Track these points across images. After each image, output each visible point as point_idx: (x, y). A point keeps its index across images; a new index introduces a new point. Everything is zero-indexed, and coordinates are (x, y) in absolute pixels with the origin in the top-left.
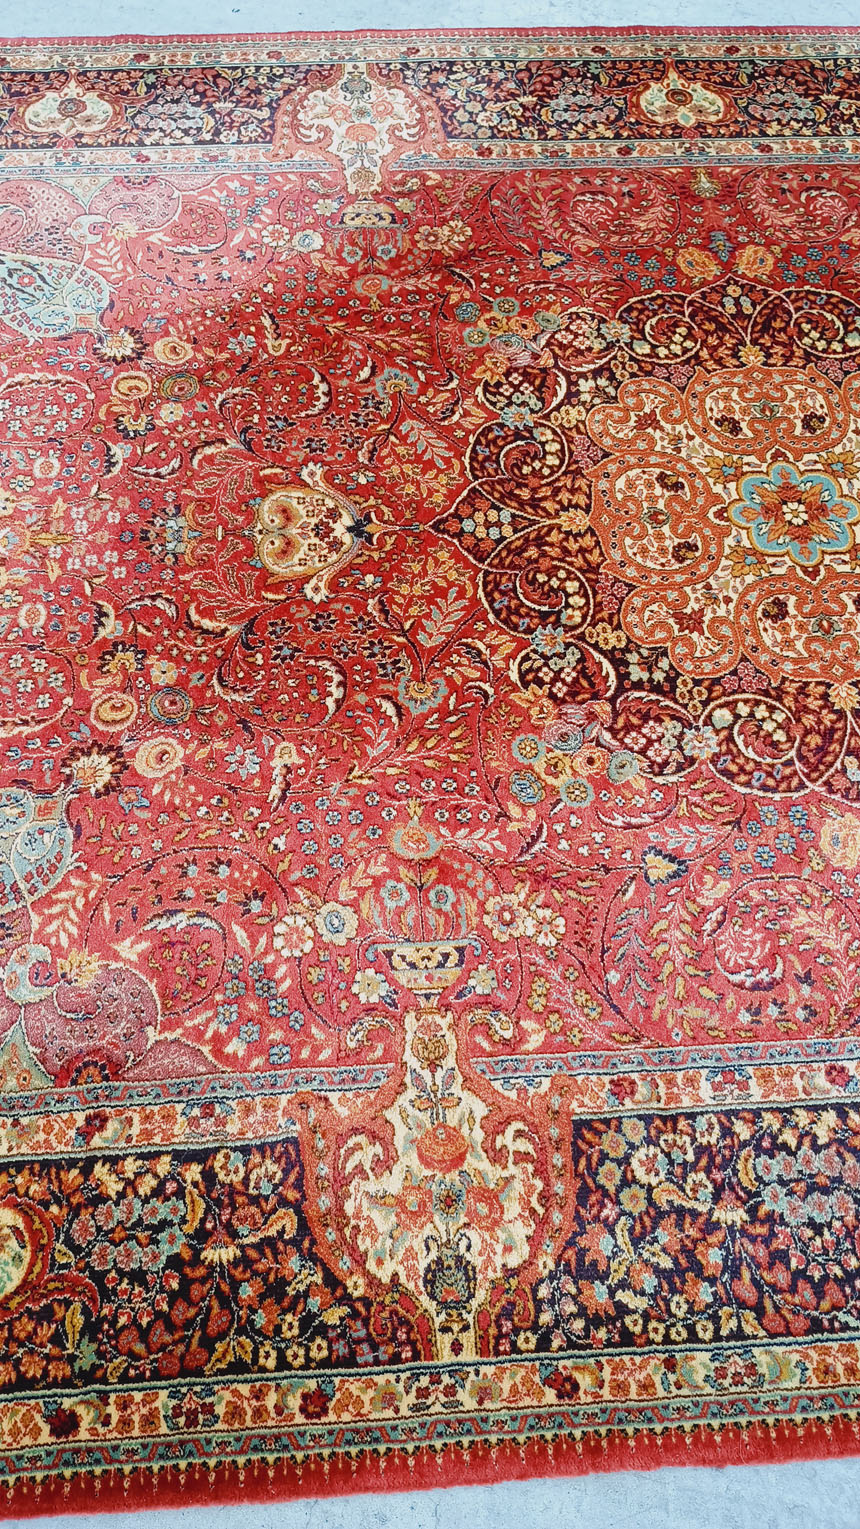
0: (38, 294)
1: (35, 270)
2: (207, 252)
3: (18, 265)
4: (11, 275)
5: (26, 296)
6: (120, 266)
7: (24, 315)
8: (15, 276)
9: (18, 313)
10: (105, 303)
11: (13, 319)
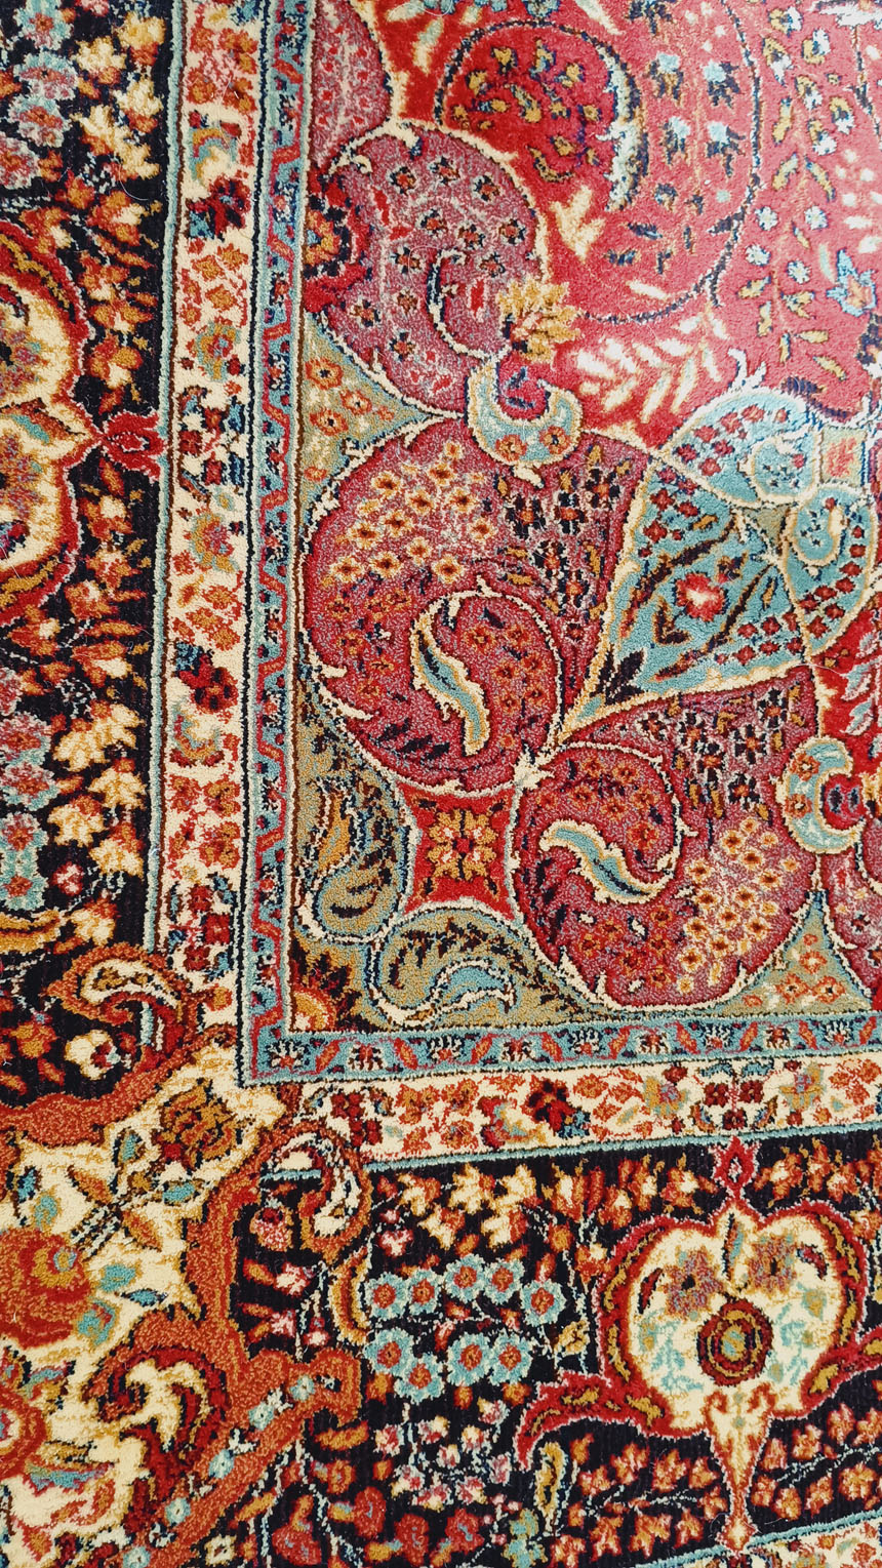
0: (748, 571)
1: (664, 571)
2: (634, 103)
3: (646, 614)
4: (680, 638)
5: (753, 602)
6: (673, 347)
7: (809, 603)
8: (683, 624)
9: (804, 619)
10: (797, 404)
11: (818, 628)
